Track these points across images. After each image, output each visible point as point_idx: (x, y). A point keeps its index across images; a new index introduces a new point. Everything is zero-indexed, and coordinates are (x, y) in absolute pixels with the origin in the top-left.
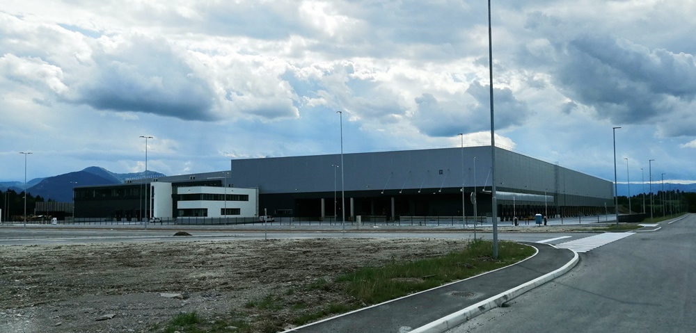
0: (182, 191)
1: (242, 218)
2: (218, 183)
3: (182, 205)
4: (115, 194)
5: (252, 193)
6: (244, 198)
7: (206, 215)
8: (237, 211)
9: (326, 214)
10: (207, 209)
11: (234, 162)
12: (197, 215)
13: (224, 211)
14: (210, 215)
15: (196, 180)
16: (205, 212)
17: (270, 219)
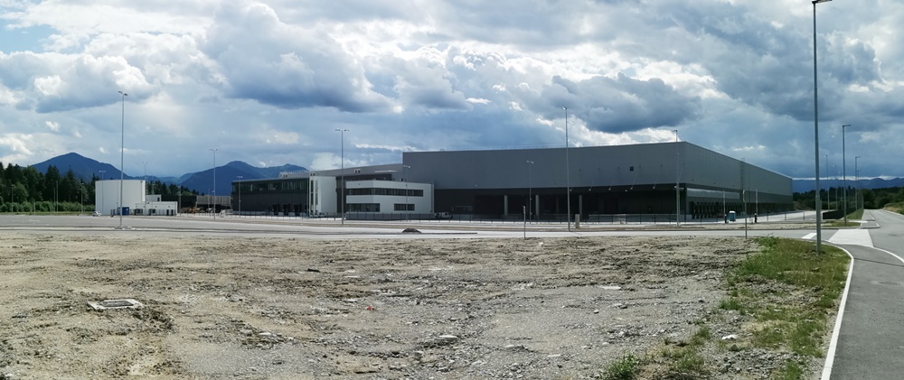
0: (350, 185)
1: (415, 215)
2: (388, 177)
3: (351, 199)
4: (272, 188)
5: (427, 188)
6: (418, 193)
7: (378, 210)
8: (411, 207)
9: (510, 211)
10: (379, 204)
11: (406, 155)
12: (368, 210)
13: (398, 207)
14: (383, 210)
15: (362, 173)
16: (377, 207)
17: (448, 216)
